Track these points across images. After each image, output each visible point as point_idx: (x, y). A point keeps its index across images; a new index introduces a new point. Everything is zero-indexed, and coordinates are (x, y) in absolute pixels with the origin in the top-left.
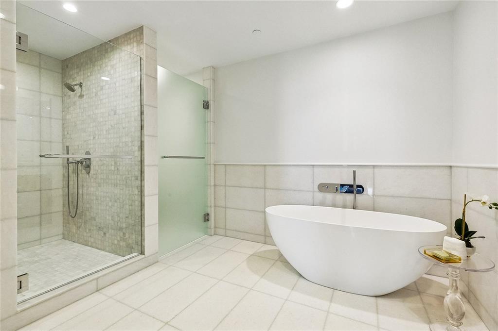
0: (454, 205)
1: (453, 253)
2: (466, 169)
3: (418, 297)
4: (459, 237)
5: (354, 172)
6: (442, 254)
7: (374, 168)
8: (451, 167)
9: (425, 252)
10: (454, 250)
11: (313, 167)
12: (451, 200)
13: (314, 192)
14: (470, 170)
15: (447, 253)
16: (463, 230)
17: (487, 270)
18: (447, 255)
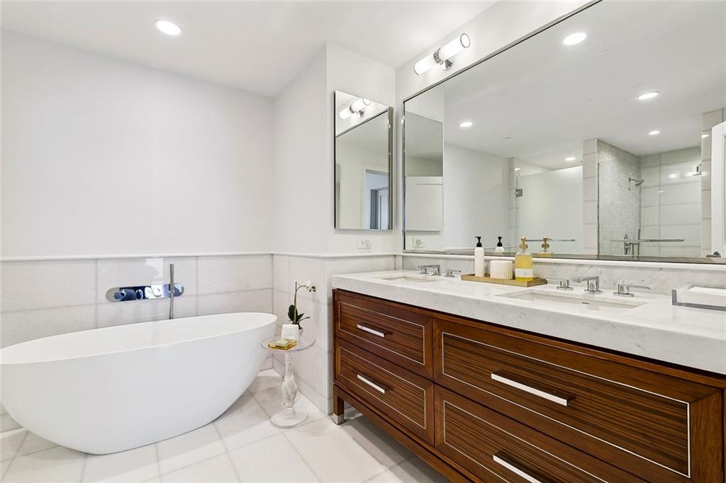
0: (275, 293)
1: (290, 338)
2: (288, 257)
3: (253, 399)
4: (292, 322)
5: (171, 266)
6: (283, 342)
7: (197, 259)
8: (272, 255)
9: (269, 346)
10: (291, 335)
11: (96, 262)
12: (272, 289)
13: (97, 304)
14: (291, 258)
15: (287, 340)
16: (294, 316)
17: (312, 345)
18: (286, 342)
